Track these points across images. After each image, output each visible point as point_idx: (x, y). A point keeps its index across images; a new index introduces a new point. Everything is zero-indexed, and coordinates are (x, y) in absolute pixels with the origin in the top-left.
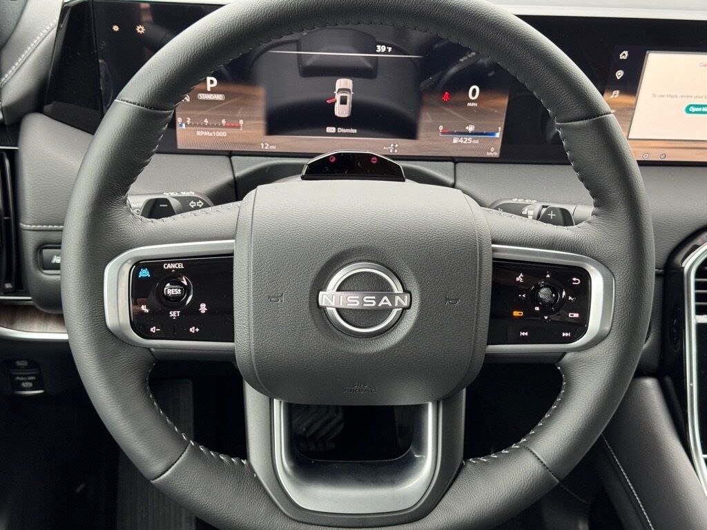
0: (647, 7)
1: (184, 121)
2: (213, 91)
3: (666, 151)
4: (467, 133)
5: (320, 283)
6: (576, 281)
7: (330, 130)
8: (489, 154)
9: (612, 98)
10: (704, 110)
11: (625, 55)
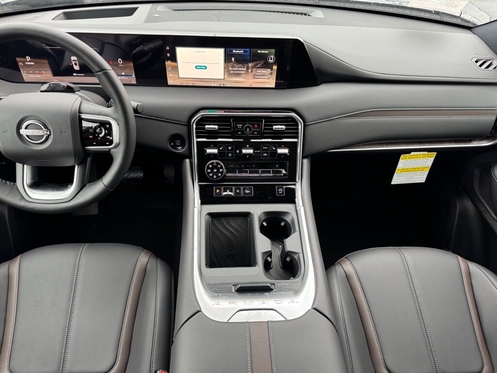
0: (168, 30)
1: (24, 72)
2: (30, 61)
3: (194, 82)
4: (123, 75)
5: (19, 127)
6: (108, 126)
7: (75, 74)
8: (133, 83)
9: (168, 63)
10: (202, 67)
11: (168, 48)
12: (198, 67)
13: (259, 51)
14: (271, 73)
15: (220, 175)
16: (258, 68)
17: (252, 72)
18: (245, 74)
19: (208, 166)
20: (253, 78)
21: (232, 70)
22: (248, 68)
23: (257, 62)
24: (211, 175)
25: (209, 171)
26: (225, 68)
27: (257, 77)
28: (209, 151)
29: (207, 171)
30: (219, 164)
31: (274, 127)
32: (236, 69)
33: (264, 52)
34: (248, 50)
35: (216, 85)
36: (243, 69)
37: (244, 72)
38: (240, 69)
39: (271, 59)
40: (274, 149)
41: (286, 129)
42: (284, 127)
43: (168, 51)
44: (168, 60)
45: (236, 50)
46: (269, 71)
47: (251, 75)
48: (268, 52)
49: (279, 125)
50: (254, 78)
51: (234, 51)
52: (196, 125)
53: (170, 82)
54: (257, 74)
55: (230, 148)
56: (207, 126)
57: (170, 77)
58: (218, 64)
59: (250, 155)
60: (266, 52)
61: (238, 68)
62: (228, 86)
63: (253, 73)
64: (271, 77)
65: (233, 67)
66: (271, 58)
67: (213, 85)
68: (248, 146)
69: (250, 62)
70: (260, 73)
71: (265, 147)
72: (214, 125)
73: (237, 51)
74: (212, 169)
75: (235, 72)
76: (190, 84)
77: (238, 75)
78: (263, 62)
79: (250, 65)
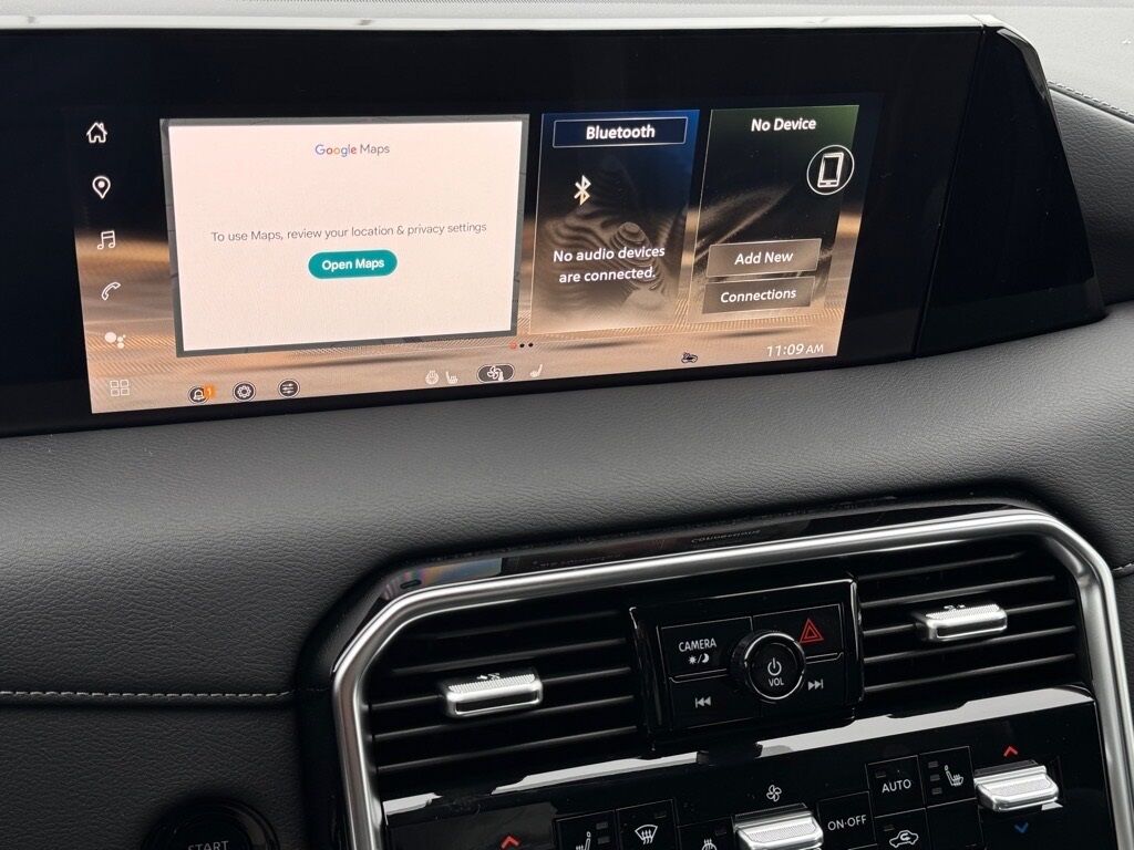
9: (98, 251)
10: (360, 264)
11: (98, 133)
12: (333, 266)
13: (758, 125)
14: (823, 268)
16: (742, 236)
17: (701, 265)
18: (655, 284)
20: (706, 310)
21: (573, 267)
22: (676, 246)
23: (742, 198)
26: (522, 255)
27: (734, 298)
31: (934, 620)
32: (602, 254)
33: (787, 125)
34: (687, 117)
35: (453, 382)
36: (643, 252)
37: (649, 273)
38: (626, 253)
39: (830, 174)
40: (957, 780)
41: (1014, 623)
42: (993, 612)
43: (99, 160)
44: (95, 228)
45: (605, 126)
46: (812, 250)
47: (693, 288)
48: (812, 124)
49: (956, 602)
50: (711, 305)
51: (592, 133)
52: (368, 697)
53: (108, 391)
54: (735, 278)
55: (647, 837)
56: (457, 693)
57: (113, 350)
58: (479, 229)
60: (800, 124)
61: (615, 245)
62: (535, 375)
63: (712, 270)
64: (820, 291)
65: (578, 242)
66: (832, 163)
67: (432, 381)
68: (774, 793)
69: (694, 205)
70: (752, 267)
71: (891, 779)
72: (507, 670)
73: (612, 134)
75: (596, 276)
76: (267, 389)
77: (611, 294)
78: (775, 196)
79: (694, 221)
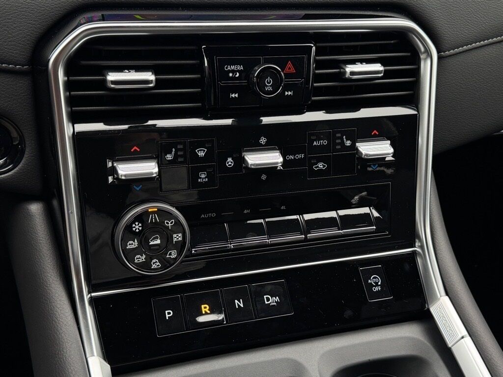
15: (174, 254)
19: (129, 227)
24: (141, 258)
25: (133, 244)
28: (126, 169)
29: (124, 244)
30: (169, 215)
31: (350, 68)
41: (387, 74)
49: (362, 61)
55: (201, 154)
56: (112, 77)
59: (270, 170)
68: (263, 140)
71: (319, 139)
72: (138, 69)
74: (144, 237)
